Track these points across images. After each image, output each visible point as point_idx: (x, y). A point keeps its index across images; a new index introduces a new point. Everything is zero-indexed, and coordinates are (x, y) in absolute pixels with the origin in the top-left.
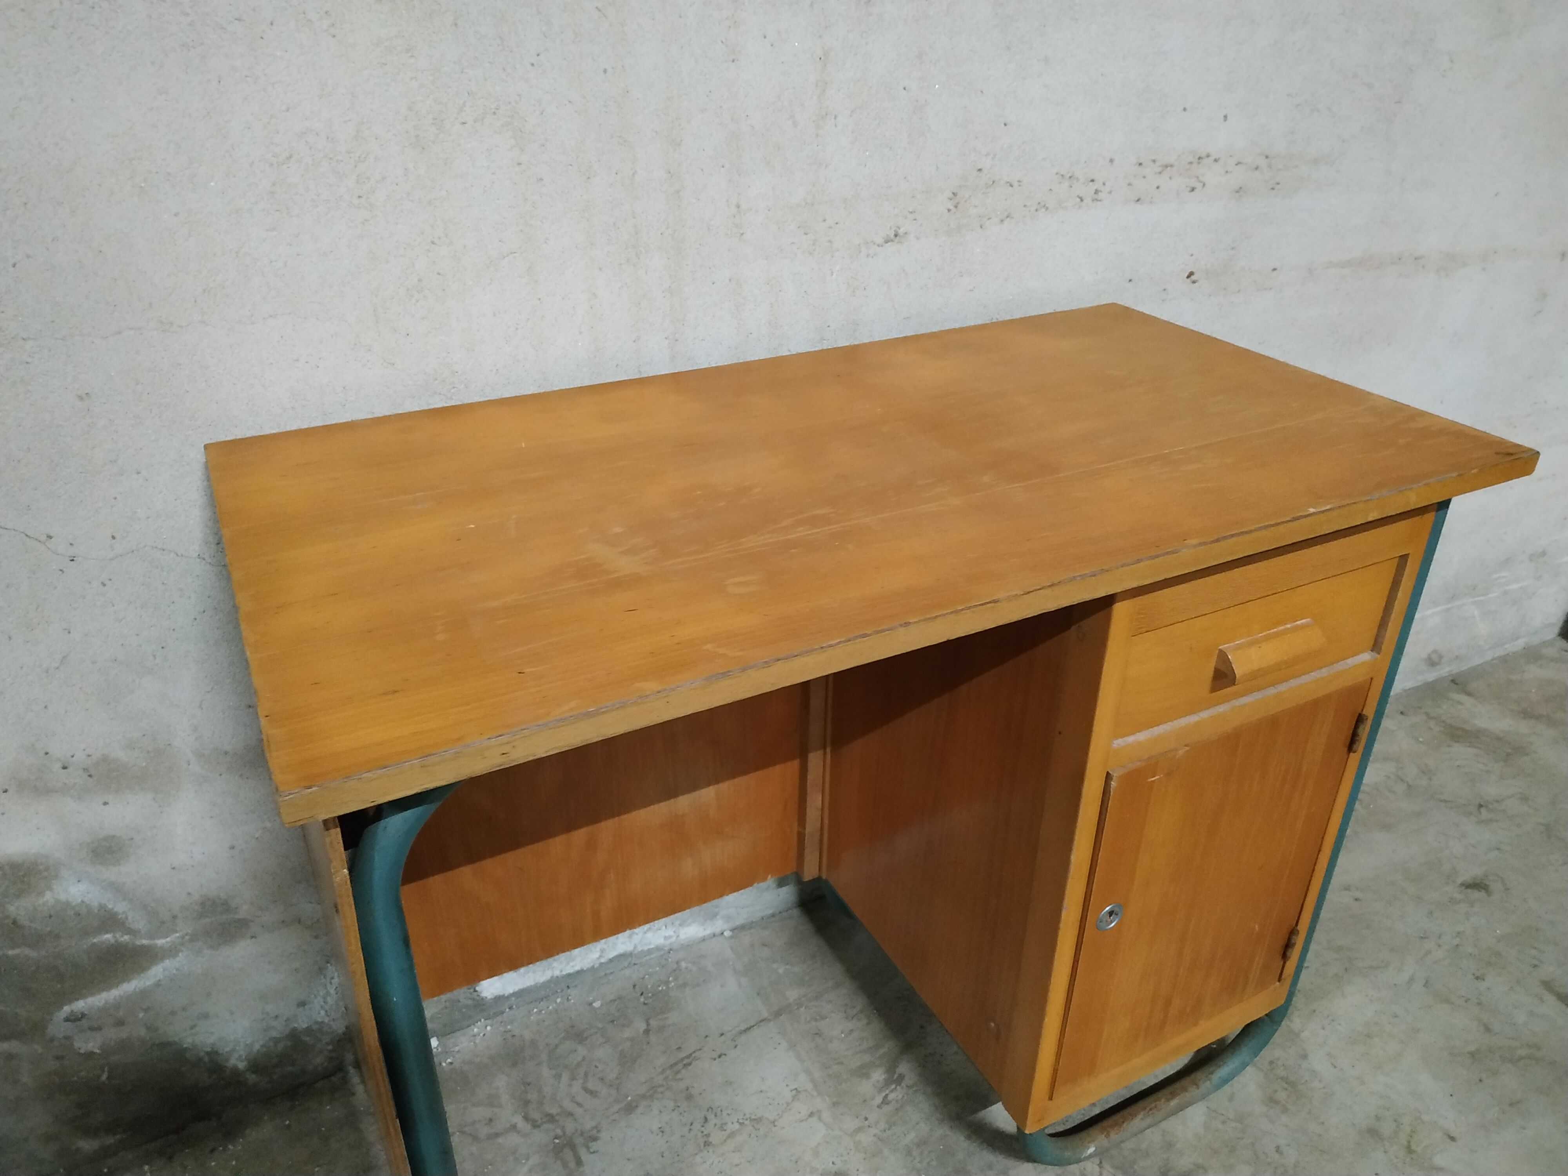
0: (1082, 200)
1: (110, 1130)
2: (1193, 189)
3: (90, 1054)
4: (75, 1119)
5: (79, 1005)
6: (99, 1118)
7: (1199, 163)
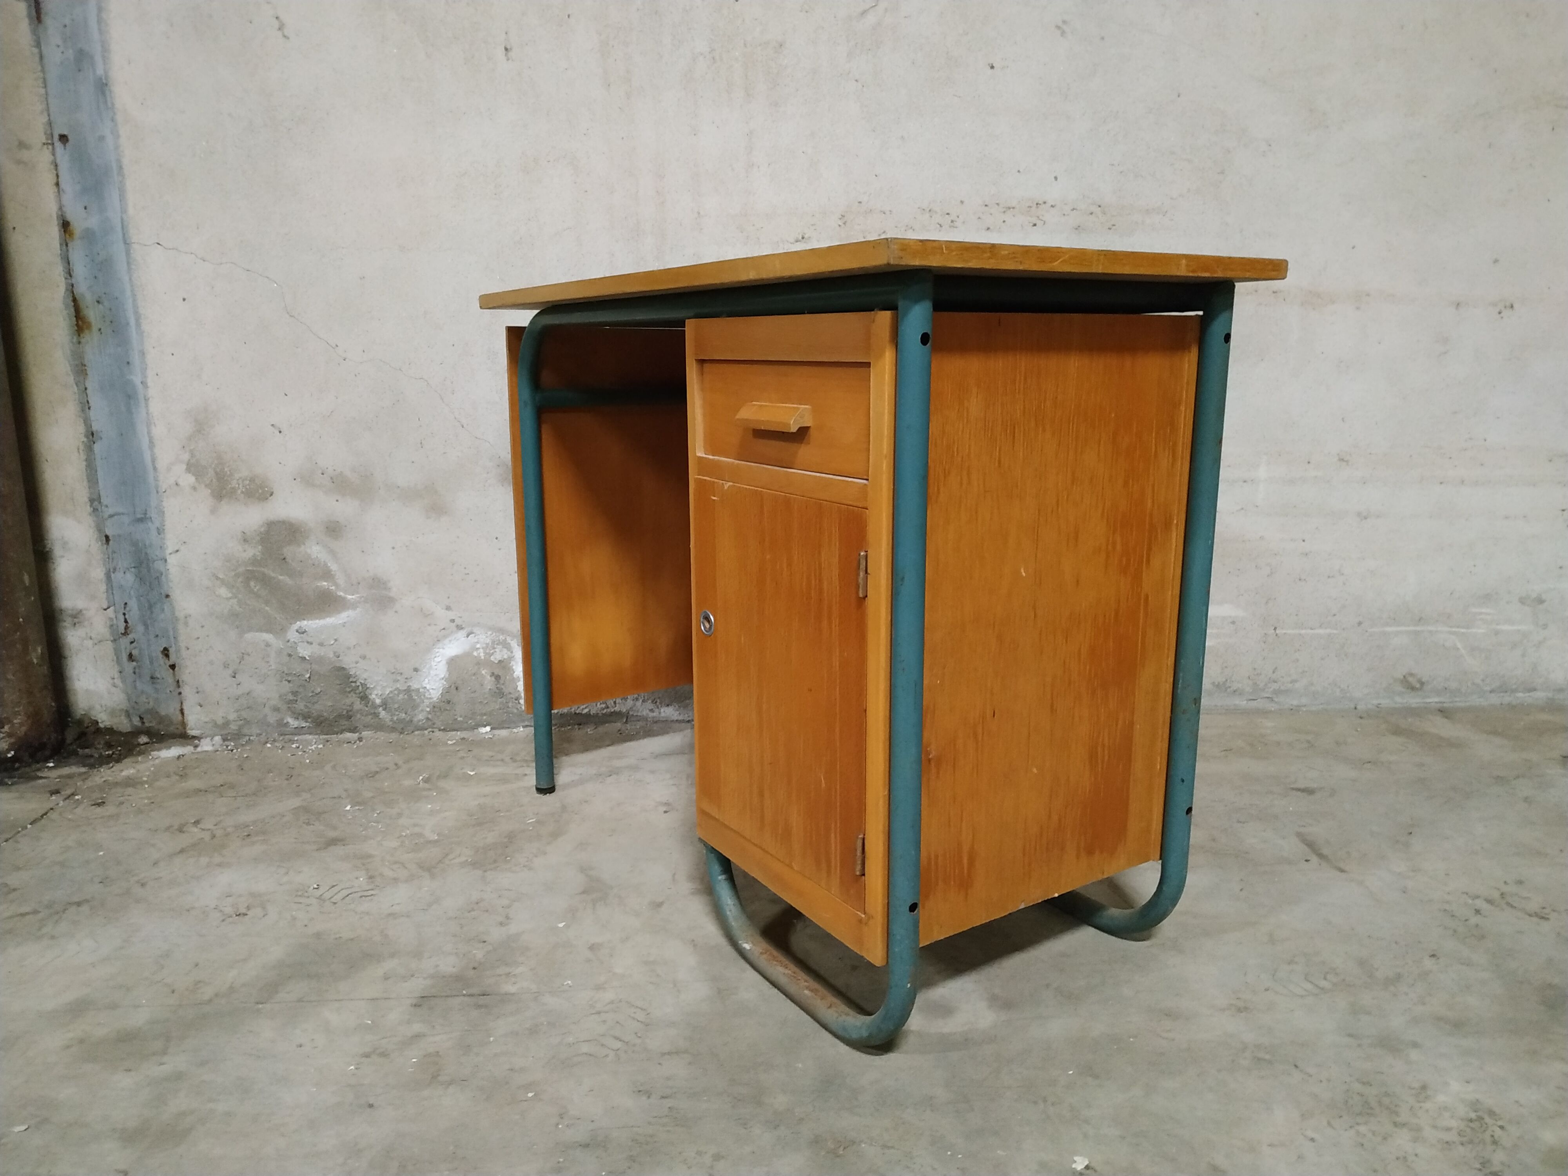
0: (941, 226)
1: (305, 717)
2: (1035, 225)
3: (304, 658)
4: (290, 702)
5: (304, 624)
6: (301, 706)
7: (1037, 207)
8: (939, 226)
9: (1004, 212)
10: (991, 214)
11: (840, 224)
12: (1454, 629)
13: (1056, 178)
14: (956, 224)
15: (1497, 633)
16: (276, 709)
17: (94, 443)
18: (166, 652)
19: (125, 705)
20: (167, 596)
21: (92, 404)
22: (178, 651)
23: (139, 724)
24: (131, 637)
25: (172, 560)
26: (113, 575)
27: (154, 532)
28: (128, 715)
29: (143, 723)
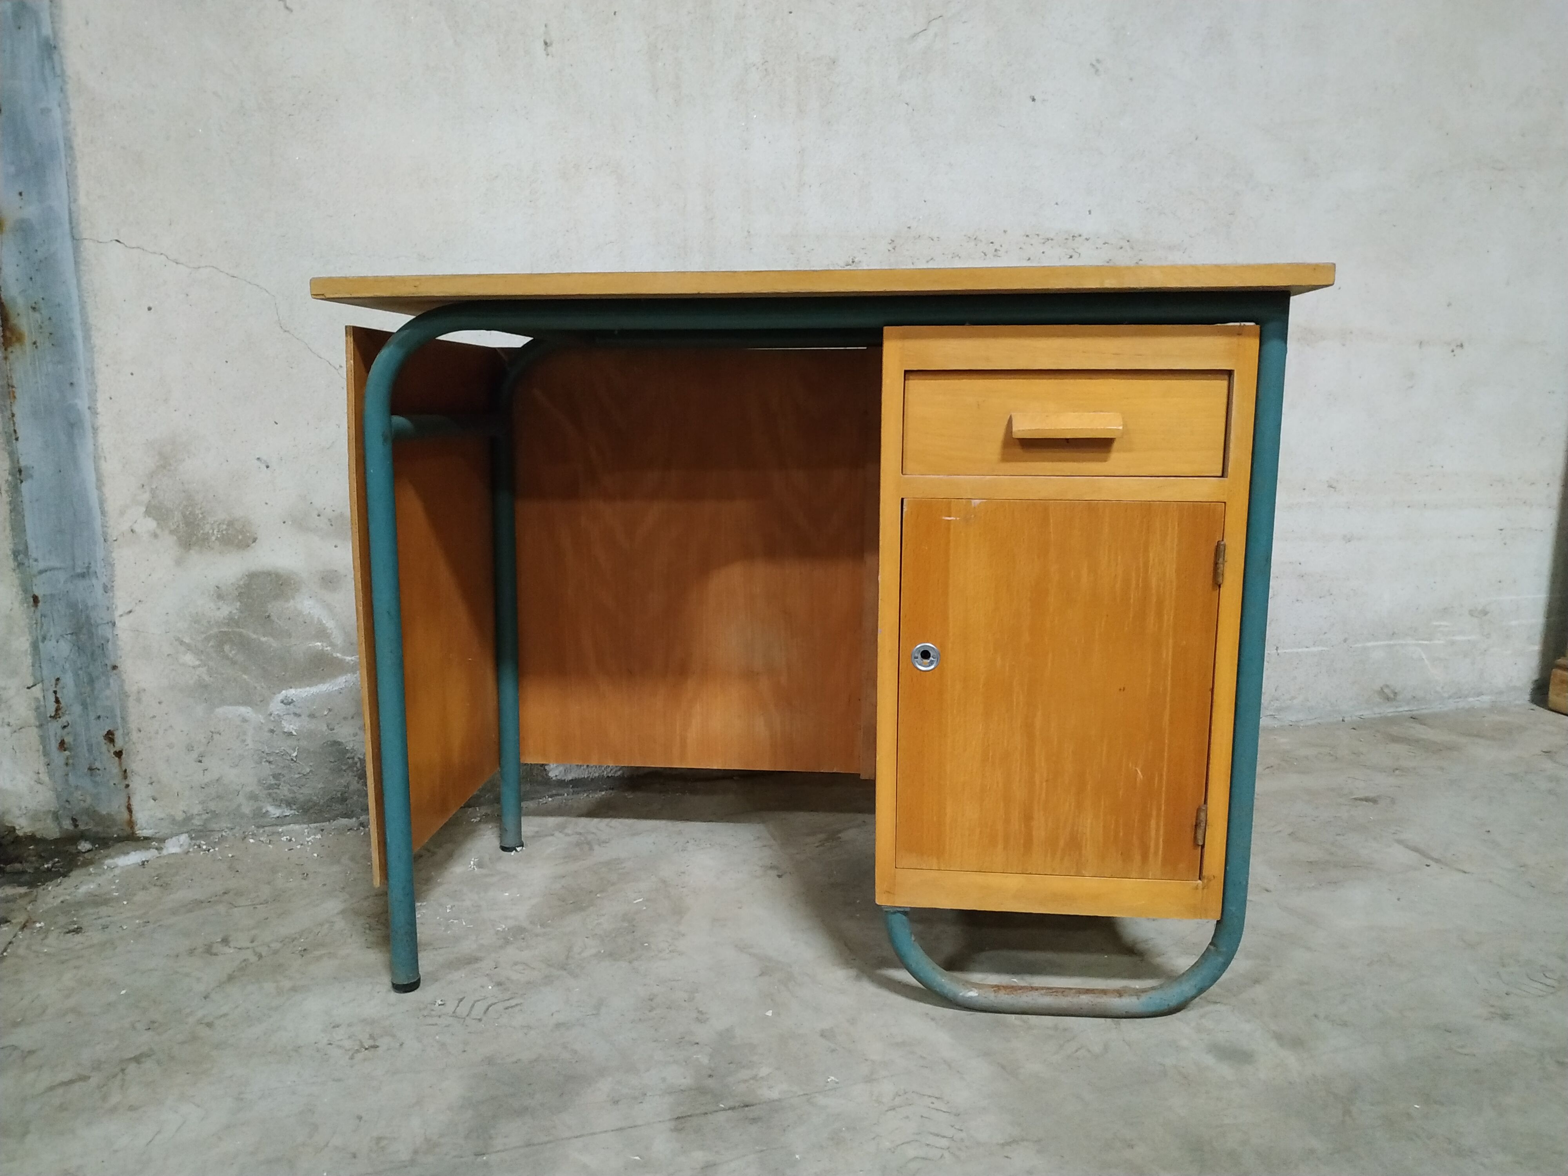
0: (985, 255)
1: (289, 804)
2: (1071, 257)
3: (290, 734)
4: (270, 787)
5: (291, 693)
6: (284, 791)
7: (1074, 240)
8: (983, 254)
9: (1044, 243)
10: (1032, 245)
11: (891, 249)
12: (1420, 642)
13: (1090, 212)
14: (999, 253)
15: (1453, 643)
16: (253, 797)
17: (22, 482)
18: (110, 737)
19: (53, 806)
20: (115, 667)
21: (19, 434)
22: (127, 734)
23: (71, 828)
24: (64, 720)
25: (122, 624)
26: (41, 645)
27: (99, 590)
28: (56, 816)
29: (76, 826)
